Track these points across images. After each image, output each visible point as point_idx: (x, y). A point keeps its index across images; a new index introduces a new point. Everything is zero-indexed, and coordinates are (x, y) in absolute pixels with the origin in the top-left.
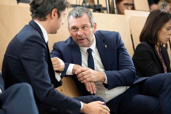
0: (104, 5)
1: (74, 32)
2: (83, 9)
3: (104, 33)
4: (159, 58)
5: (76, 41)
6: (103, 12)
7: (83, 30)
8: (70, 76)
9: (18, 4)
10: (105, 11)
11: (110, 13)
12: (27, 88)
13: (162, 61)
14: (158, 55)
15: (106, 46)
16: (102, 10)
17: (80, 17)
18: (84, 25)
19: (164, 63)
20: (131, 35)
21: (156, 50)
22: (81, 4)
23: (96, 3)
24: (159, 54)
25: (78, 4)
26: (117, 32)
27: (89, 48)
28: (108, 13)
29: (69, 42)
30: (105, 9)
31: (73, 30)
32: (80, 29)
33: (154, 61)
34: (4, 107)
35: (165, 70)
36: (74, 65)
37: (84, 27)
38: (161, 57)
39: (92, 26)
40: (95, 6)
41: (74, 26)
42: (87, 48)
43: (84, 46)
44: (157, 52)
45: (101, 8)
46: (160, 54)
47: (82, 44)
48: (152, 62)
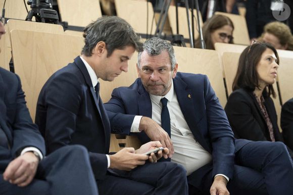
0: (186, 36)
1: (146, 73)
2: (162, 43)
3: (187, 76)
4: (262, 112)
5: (146, 86)
6: (185, 46)
7: (159, 74)
8: (136, 134)
9: (64, 31)
10: (187, 44)
11: (194, 47)
12: (82, 152)
13: (266, 116)
14: (260, 108)
15: (189, 96)
16: (183, 42)
17: (157, 54)
18: (162, 67)
19: (268, 119)
20: (224, 79)
21: (258, 100)
22: (153, 33)
23: (175, 32)
24: (261, 106)
25: (149, 33)
26: (204, 74)
27: (163, 97)
28: (191, 47)
29: (135, 88)
30: (188, 41)
31: (145, 71)
32: (155, 71)
33: (254, 116)
34: (48, 178)
35: (269, 129)
36: (141, 116)
37: (161, 70)
38: (264, 111)
39: (172, 69)
40: (173, 36)
41: (147, 67)
42: (160, 98)
43: (157, 94)
44: (258, 103)
45: (182, 40)
46: (263, 107)
47: (155, 91)
48: (252, 118)
